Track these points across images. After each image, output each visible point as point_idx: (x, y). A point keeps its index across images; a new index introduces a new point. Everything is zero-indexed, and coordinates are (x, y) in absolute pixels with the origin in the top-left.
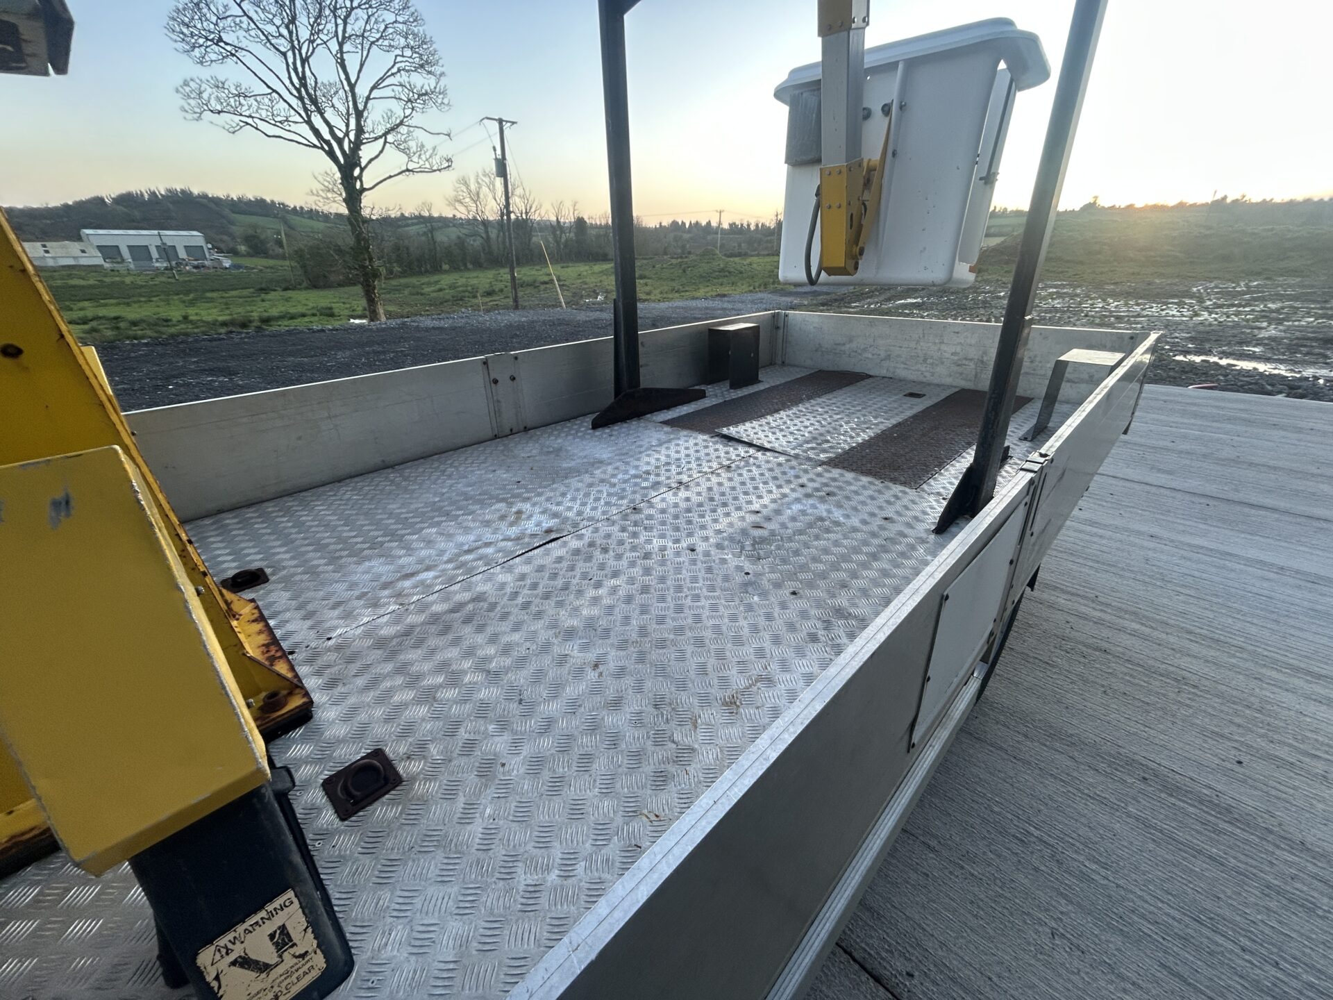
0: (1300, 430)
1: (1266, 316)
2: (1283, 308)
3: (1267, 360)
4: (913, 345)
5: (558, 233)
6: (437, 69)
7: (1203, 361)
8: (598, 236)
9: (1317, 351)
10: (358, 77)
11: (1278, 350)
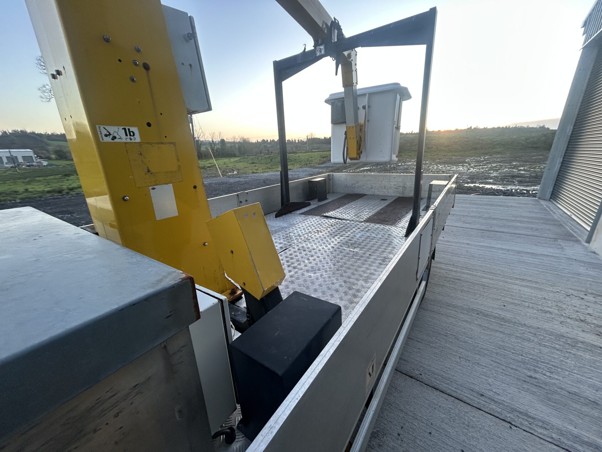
0: (508, 207)
1: (491, 169)
2: (497, 166)
3: (495, 184)
4: (380, 183)
5: (213, 145)
7: (474, 186)
8: (231, 147)
9: (510, 180)
11: (498, 180)
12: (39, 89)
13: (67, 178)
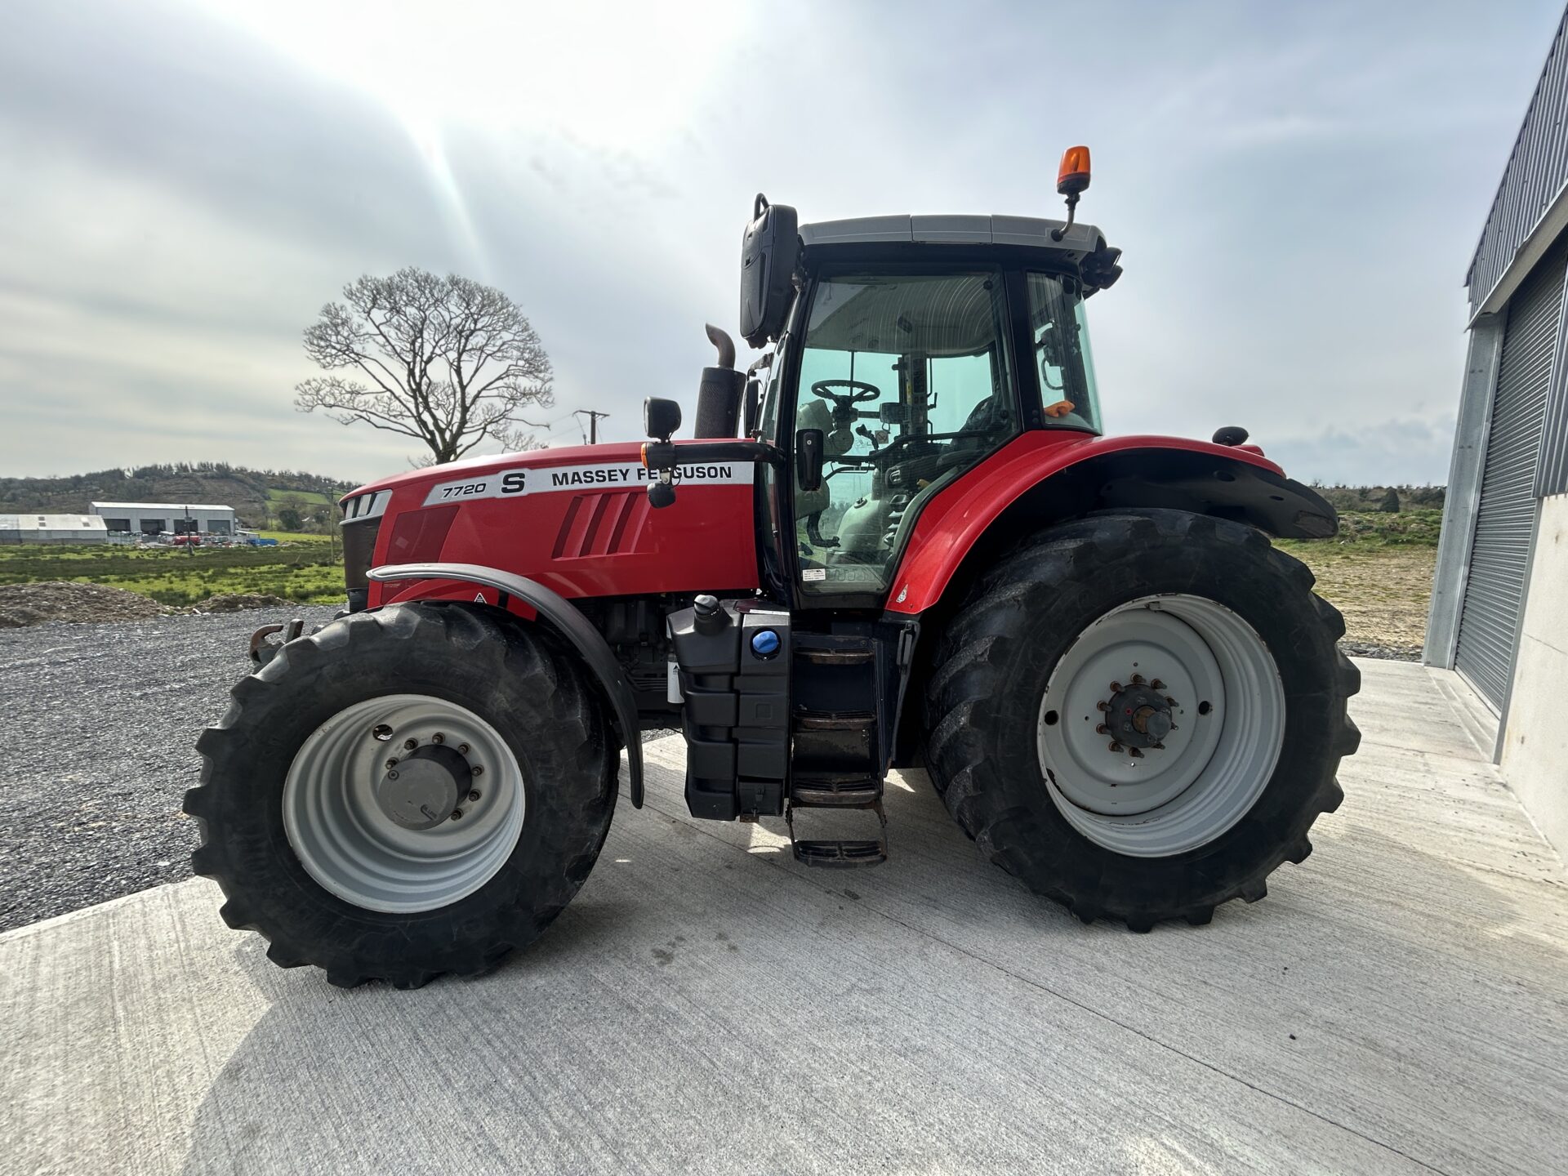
6: (547, 376)
10: (471, 380)
12: (297, 388)
13: (296, 571)
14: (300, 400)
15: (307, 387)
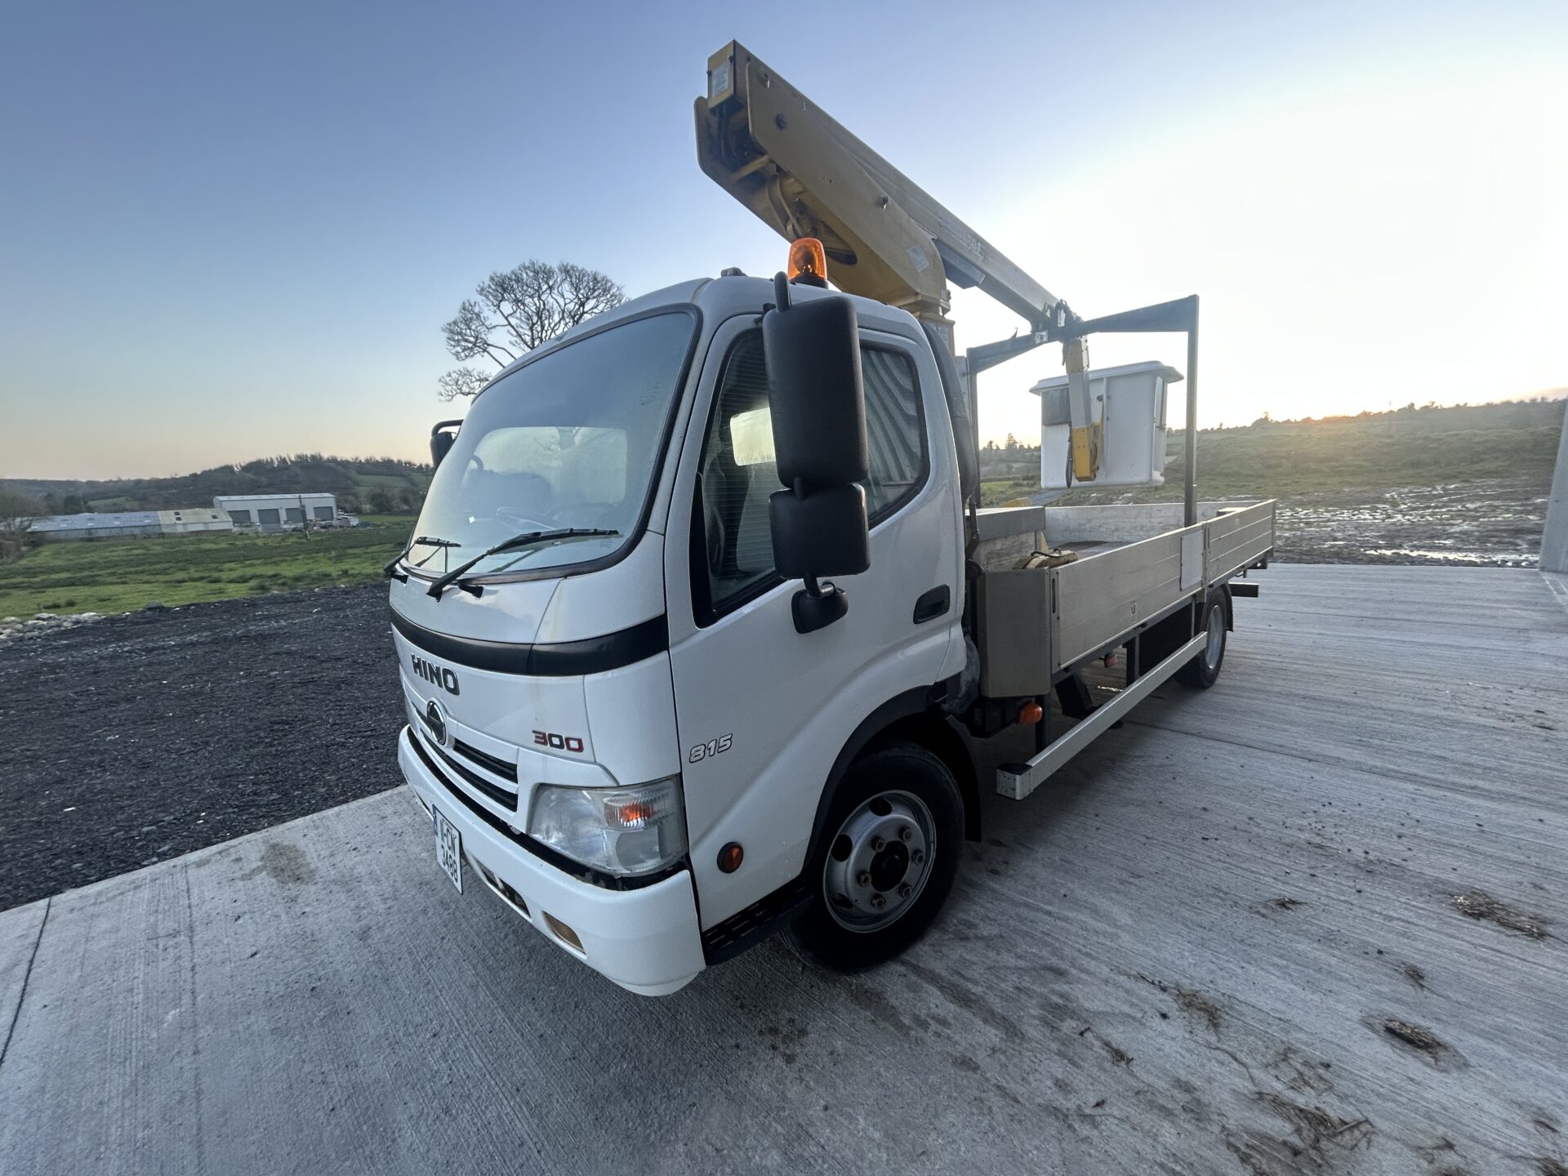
14: (443, 391)
15: (448, 379)
